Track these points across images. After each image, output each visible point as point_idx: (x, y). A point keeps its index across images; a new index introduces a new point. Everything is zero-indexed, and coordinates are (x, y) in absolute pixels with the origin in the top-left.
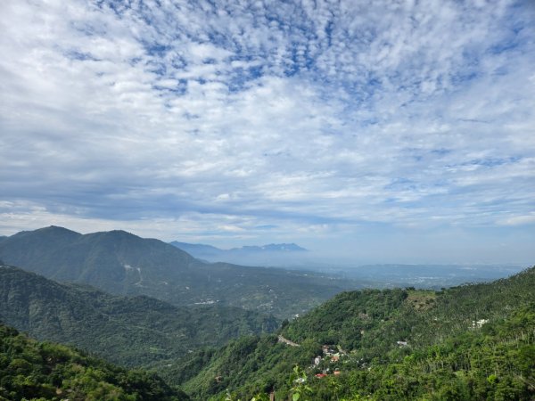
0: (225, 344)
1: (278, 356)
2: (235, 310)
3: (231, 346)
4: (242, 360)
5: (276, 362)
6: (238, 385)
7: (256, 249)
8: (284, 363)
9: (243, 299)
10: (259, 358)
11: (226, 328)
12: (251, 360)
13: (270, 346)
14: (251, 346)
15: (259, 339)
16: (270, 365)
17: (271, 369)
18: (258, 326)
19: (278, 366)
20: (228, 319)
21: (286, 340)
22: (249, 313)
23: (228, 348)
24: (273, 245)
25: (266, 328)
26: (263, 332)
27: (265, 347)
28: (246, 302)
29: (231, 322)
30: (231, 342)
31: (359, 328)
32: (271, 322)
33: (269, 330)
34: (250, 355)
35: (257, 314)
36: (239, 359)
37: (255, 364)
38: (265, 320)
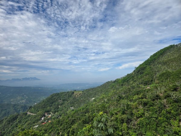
0: (3, 119)
1: (27, 120)
2: (8, 104)
3: (6, 119)
4: (11, 124)
6: (9, 134)
7: (18, 80)
8: (29, 122)
9: (12, 100)
10: (19, 122)
11: (3, 112)
12: (15, 123)
13: (24, 117)
14: (15, 118)
15: (19, 114)
17: (24, 125)
18: (19, 110)
19: (27, 123)
20: (4, 109)
21: (30, 113)
22: (15, 105)
23: (4, 120)
24: (26, 78)
25: (22, 110)
26: (21, 112)
27: (21, 117)
28: (13, 101)
29: (5, 110)
30: (6, 117)
31: (58, 105)
32: (25, 108)
33: (23, 110)
34: (15, 121)
35: (18, 105)
36: (9, 123)
37: (17, 124)
38: (22, 107)
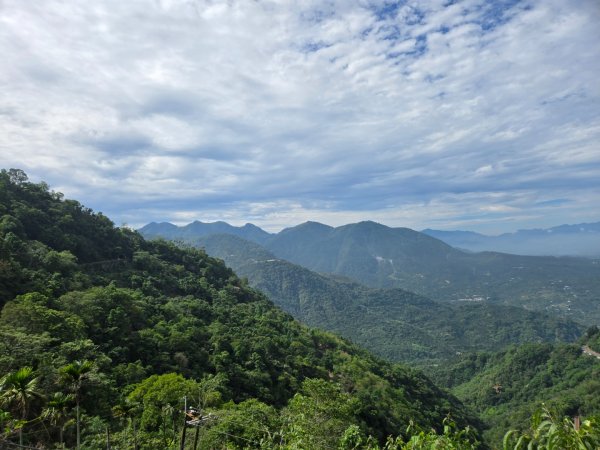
0: (503, 350)
1: (584, 372)
2: (513, 310)
3: (512, 352)
4: (529, 371)
5: (581, 379)
6: (526, 400)
7: (539, 233)
8: (593, 382)
9: (523, 297)
10: (553, 372)
11: (502, 331)
12: (543, 373)
13: (570, 358)
14: (541, 355)
15: (552, 348)
16: (571, 383)
17: (573, 387)
18: (549, 332)
19: (584, 384)
20: (503, 321)
21: (595, 353)
22: (534, 315)
23: (508, 355)
24: (566, 226)
25: (562, 336)
26: (557, 339)
27: (561, 359)
28: (529, 301)
29: (507, 325)
30: (511, 347)
32: (570, 328)
33: (566, 338)
34: (539, 367)
35: (547, 316)
36: (523, 370)
37: (549, 378)
38: (560, 326)
